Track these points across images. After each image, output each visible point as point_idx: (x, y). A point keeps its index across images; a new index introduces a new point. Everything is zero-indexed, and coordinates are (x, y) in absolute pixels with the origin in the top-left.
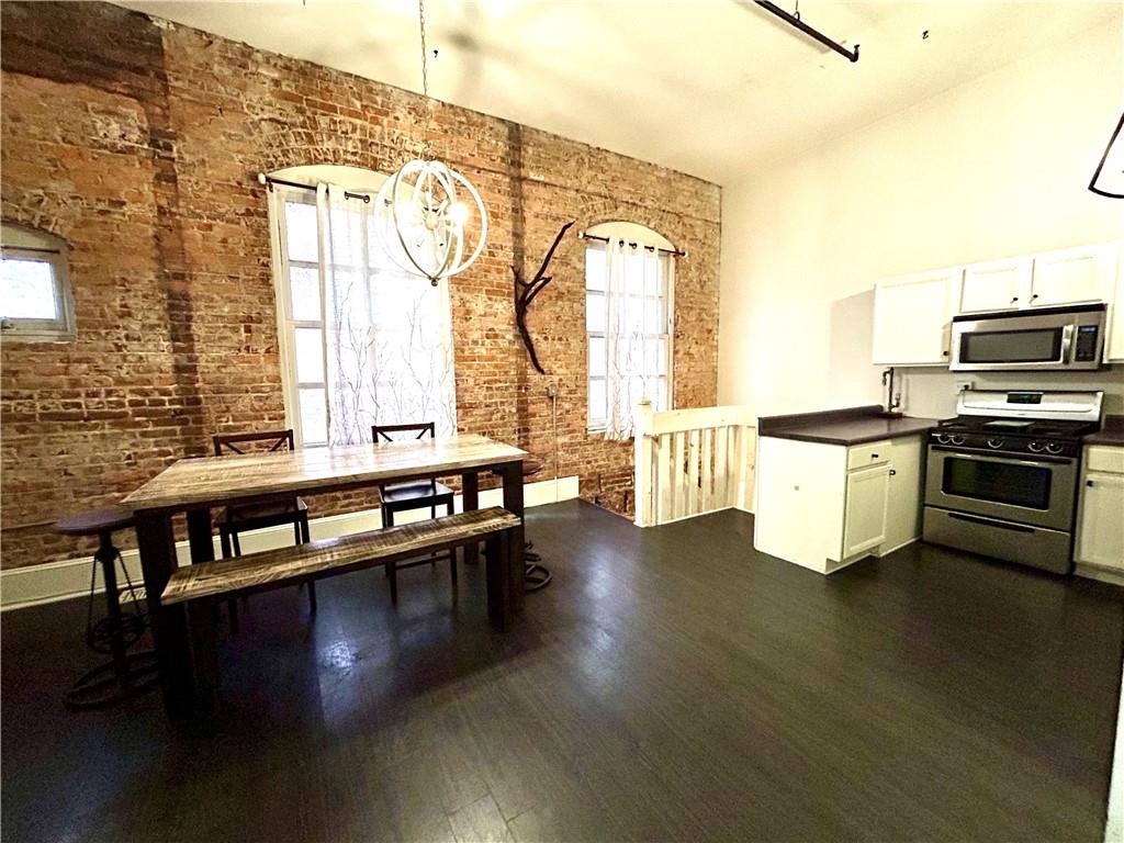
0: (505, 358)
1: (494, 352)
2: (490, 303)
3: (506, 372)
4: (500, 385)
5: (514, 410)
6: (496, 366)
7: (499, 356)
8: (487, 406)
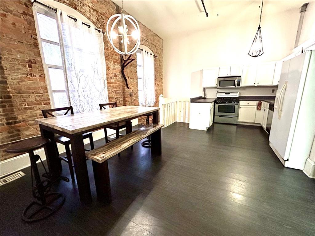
0: (119, 83)
1: (116, 81)
2: (114, 65)
3: (120, 88)
4: (118, 92)
5: (122, 100)
6: (117, 86)
8: (115, 98)
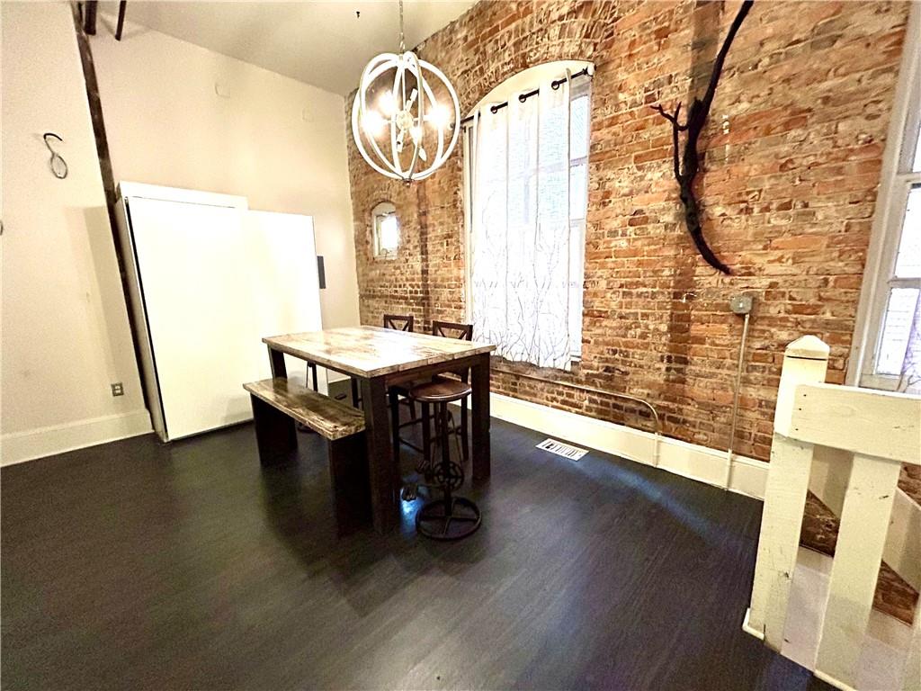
0: (655, 250)
1: (639, 243)
2: (640, 173)
3: (655, 272)
4: (644, 290)
5: (664, 328)
6: (640, 264)
7: (646, 248)
8: (621, 317)
